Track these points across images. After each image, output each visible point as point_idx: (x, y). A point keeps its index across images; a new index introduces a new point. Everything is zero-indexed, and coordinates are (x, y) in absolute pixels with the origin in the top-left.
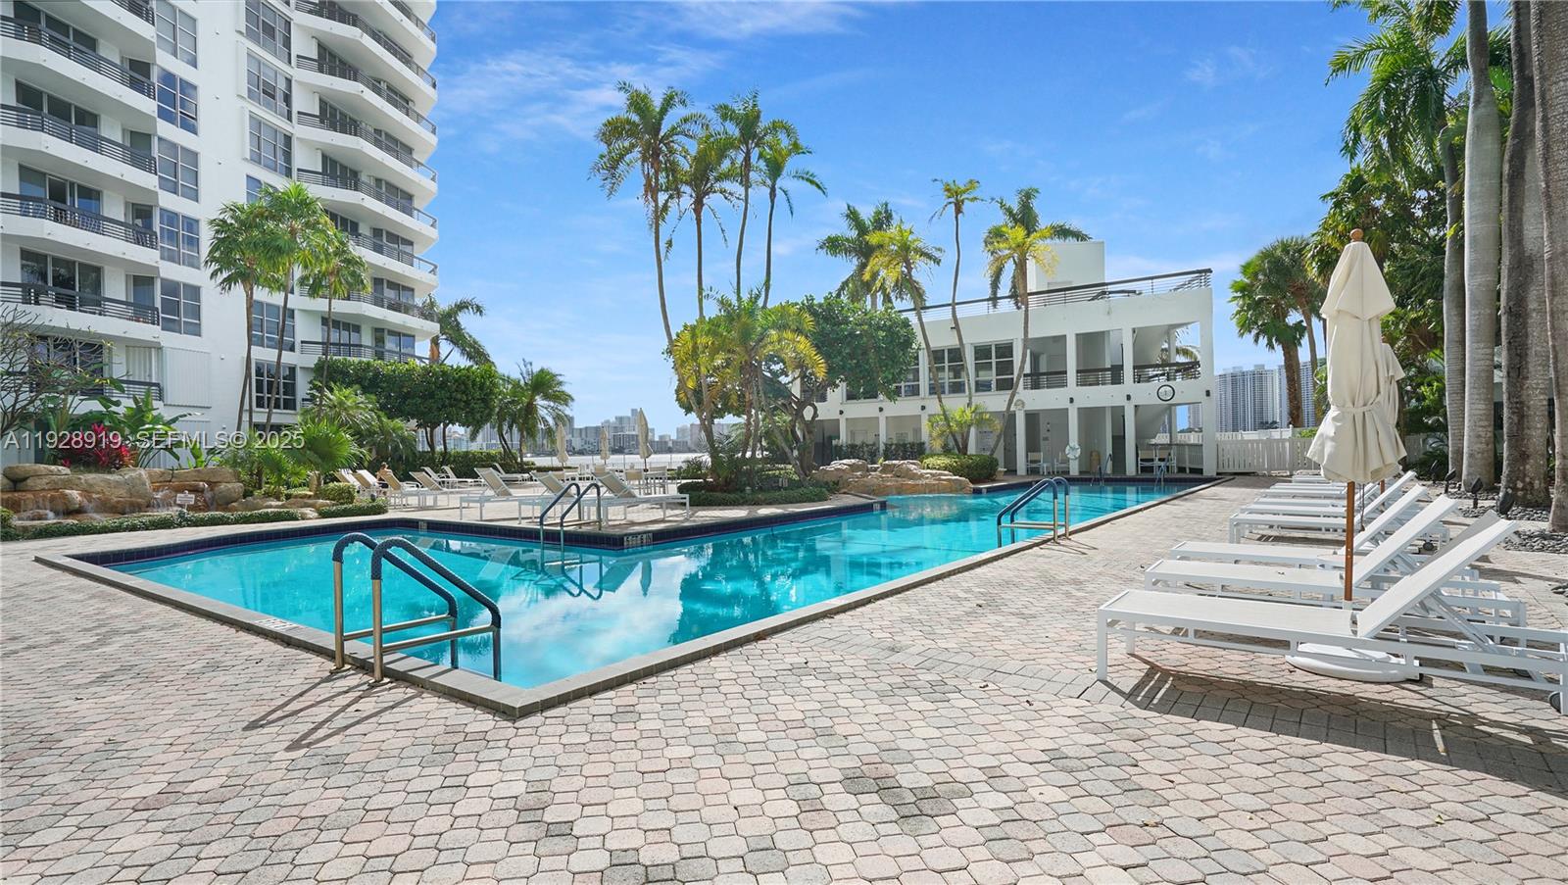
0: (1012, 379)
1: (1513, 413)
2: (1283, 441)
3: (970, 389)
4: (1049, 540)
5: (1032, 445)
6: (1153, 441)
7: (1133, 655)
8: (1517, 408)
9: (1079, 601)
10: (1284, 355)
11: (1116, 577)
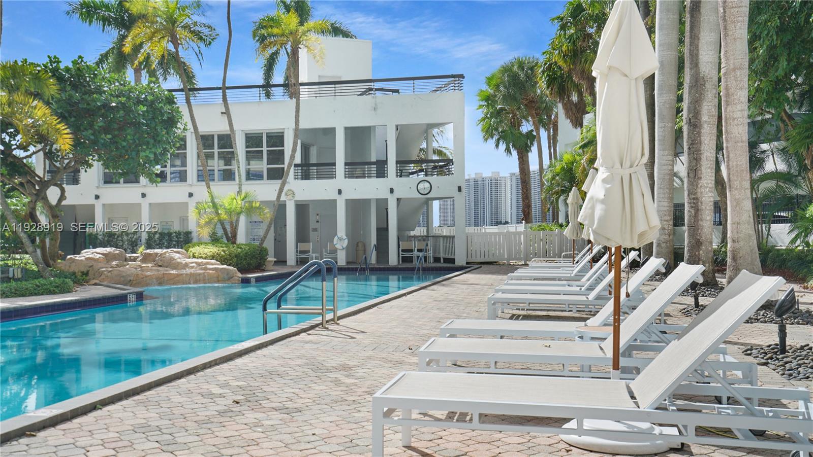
0: (283, 168)
1: (692, 207)
2: (519, 233)
3: (240, 175)
4: (317, 325)
5: (302, 236)
6: (412, 233)
7: (409, 447)
8: (694, 203)
9: (349, 389)
10: (519, 159)
11: (385, 360)
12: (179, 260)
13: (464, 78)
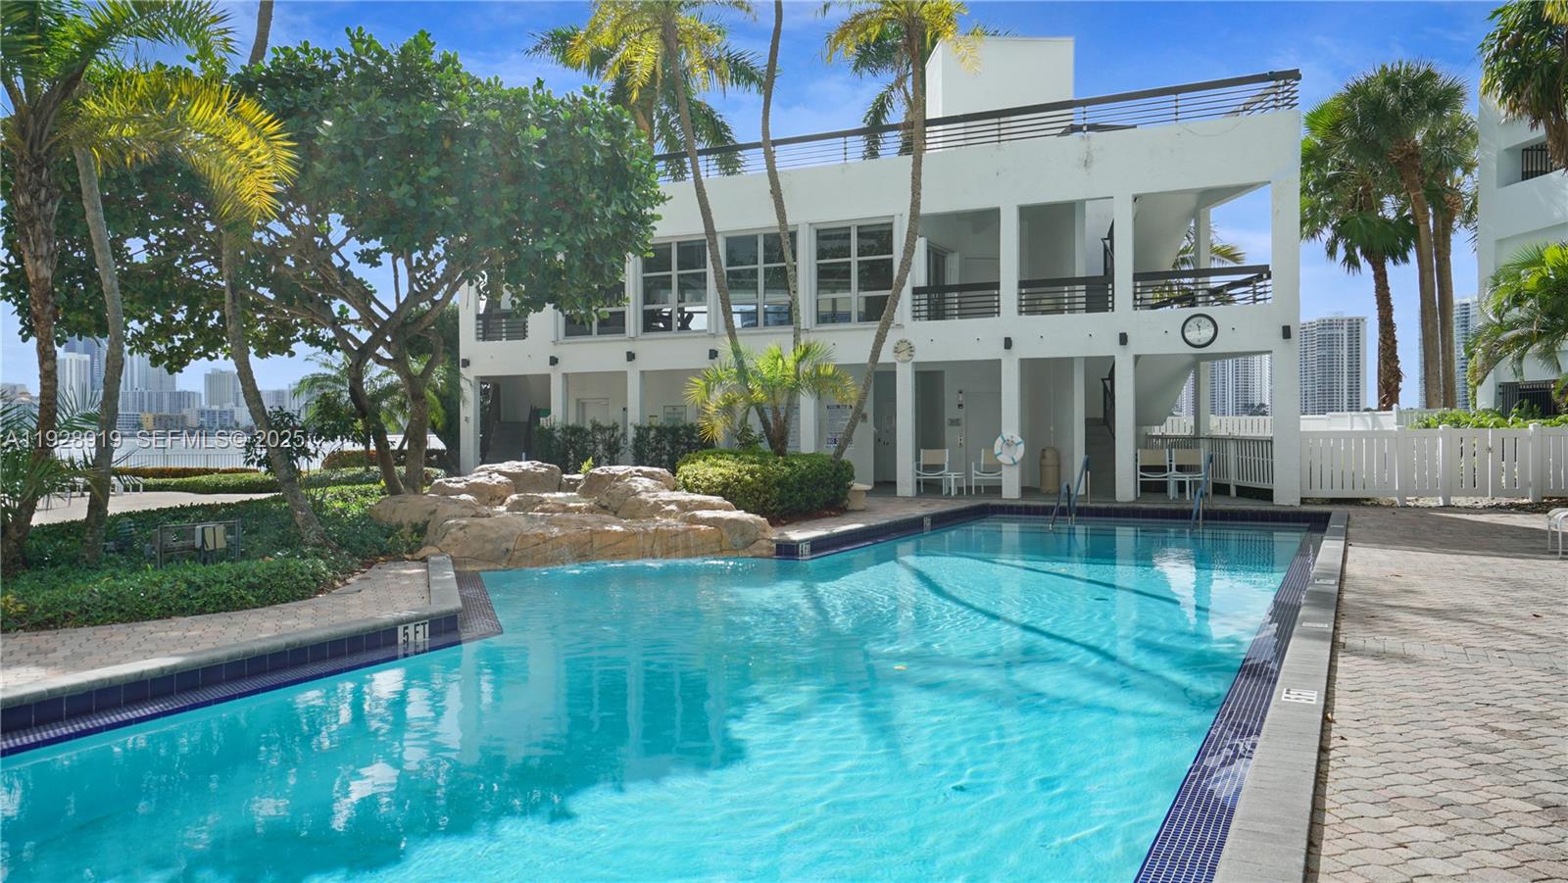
0: (889, 298)
5: (929, 434)
6: (1158, 430)
12: (644, 496)
13: (1299, 78)
